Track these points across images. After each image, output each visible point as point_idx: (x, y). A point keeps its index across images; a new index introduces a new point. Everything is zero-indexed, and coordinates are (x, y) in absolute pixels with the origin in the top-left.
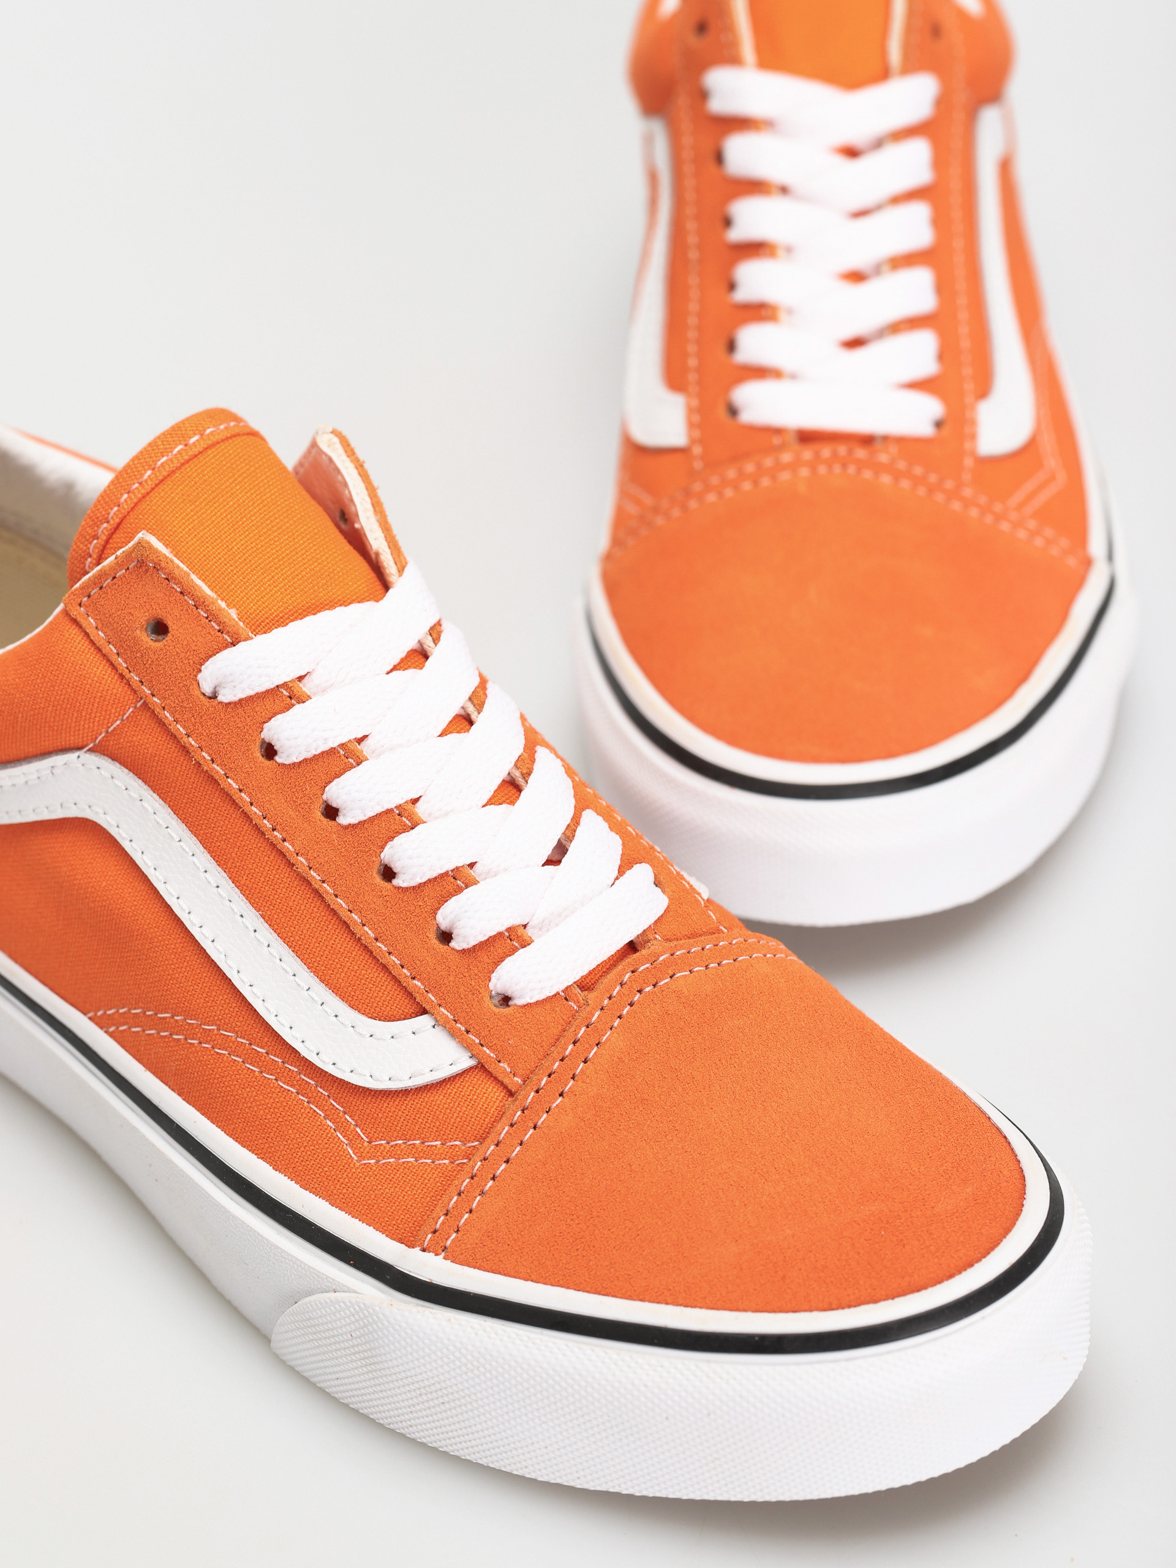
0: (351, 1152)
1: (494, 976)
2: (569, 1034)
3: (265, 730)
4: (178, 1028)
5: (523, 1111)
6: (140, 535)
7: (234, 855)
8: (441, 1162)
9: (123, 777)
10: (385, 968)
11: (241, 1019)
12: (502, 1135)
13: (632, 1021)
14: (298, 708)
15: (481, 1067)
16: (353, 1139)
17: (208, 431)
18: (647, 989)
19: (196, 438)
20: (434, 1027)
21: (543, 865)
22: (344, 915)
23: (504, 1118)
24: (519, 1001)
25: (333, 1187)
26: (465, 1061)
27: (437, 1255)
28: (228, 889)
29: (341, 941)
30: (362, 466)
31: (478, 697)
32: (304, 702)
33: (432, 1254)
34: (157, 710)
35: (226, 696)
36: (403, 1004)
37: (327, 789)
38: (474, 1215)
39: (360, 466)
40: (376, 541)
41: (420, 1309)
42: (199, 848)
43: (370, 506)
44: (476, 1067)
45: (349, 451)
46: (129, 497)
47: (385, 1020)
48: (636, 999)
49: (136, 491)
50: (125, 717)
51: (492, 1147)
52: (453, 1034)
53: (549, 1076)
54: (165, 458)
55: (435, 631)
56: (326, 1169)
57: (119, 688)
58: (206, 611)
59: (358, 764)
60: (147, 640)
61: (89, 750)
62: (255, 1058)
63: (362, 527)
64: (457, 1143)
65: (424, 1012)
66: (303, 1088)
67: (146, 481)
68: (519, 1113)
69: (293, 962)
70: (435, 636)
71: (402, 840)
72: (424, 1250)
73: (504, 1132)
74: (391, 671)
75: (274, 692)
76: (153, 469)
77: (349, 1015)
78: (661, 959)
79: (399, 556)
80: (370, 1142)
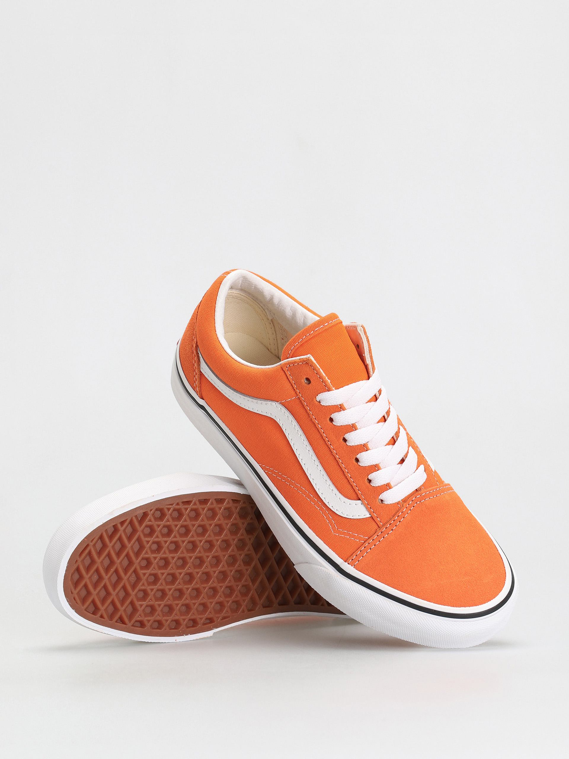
0: (332, 530)
1: (380, 495)
2: (397, 514)
3: (332, 415)
4: (288, 481)
5: (381, 533)
6: (309, 355)
7: (315, 444)
8: (356, 540)
9: (287, 413)
10: (352, 486)
11: (308, 486)
12: (375, 538)
13: (413, 512)
14: (342, 412)
15: (372, 517)
16: (333, 527)
17: (330, 322)
18: (418, 503)
19: (327, 324)
20: (361, 504)
21: (398, 464)
22: (343, 469)
23: (376, 533)
24: (386, 503)
25: (325, 538)
26: (368, 515)
27: (352, 566)
28: (312, 452)
29: (341, 475)
30: (368, 338)
31: (388, 413)
32: (344, 410)
33: (350, 566)
34: (303, 402)
35: (323, 403)
36: (354, 496)
37: (346, 435)
38: (363, 558)
39: (367, 338)
40: (368, 361)
41: (345, 579)
42: (306, 439)
43: (368, 351)
44: (371, 517)
45: (365, 333)
46: (306, 337)
47: (348, 499)
48: (415, 505)
49: (308, 336)
50: (292, 399)
51: (371, 541)
52: (367, 508)
53: (390, 524)
54: (317, 329)
55: (380, 391)
56: (324, 533)
57: (293, 393)
58: (322, 380)
59: (355, 430)
60: (304, 381)
61: (280, 403)
62: (309, 497)
63: (365, 356)
64: (362, 536)
65: (359, 499)
66: (321, 509)
67: (311, 334)
68: (380, 533)
69: (326, 477)
70: (380, 392)
71: (364, 453)
72: (348, 564)
73: (375, 537)
74: (367, 402)
75: (336, 406)
76: (314, 331)
77: (339, 495)
78: (423, 495)
79: (373, 367)
80: (337, 529)
